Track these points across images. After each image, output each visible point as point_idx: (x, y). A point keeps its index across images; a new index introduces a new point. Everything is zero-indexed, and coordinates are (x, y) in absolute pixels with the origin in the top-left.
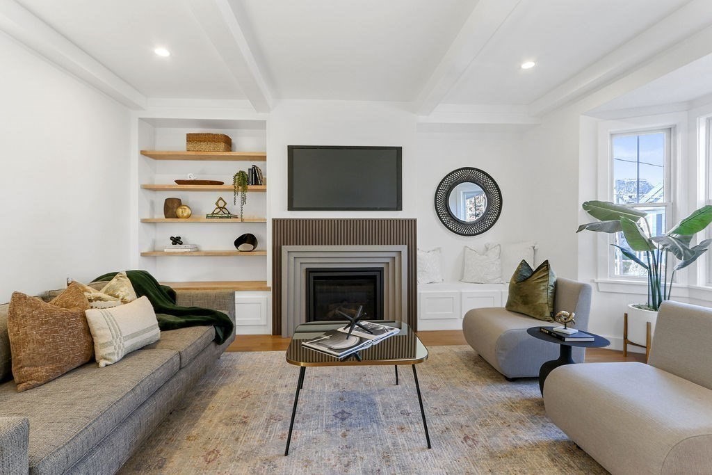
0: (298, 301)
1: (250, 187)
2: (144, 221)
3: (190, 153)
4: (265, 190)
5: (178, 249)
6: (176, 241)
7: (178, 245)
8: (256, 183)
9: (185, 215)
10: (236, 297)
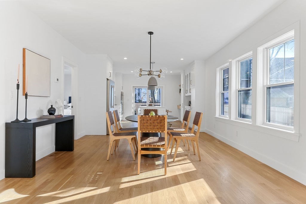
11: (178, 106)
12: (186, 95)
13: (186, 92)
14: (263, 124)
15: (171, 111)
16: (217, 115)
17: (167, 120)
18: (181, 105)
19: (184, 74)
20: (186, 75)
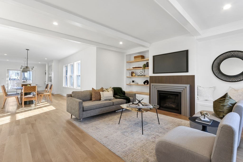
0: (155, 99)
1: (146, 68)
2: (127, 77)
3: (135, 61)
4: (149, 68)
5: (133, 83)
6: (133, 81)
7: (134, 83)
8: (147, 67)
9: (134, 75)
10: (136, 95)
11: (44, 82)
12: (49, 76)
13: (49, 74)
14: (76, 87)
15: (39, 85)
16: (64, 86)
17: (37, 88)
18: (46, 82)
19: (48, 65)
20: (49, 65)
